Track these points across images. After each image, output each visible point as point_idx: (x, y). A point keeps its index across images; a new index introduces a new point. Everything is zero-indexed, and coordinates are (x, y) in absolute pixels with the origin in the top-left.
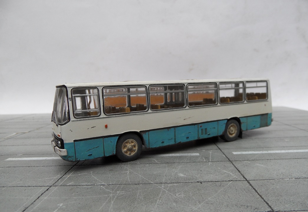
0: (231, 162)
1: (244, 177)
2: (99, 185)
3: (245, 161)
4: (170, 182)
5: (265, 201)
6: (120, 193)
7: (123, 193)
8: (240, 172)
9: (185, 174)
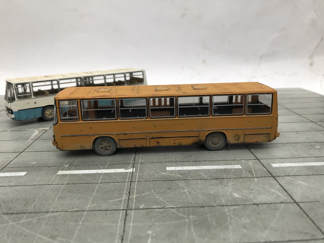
0: (274, 177)
1: (291, 197)
2: (169, 208)
3: (287, 177)
4: (230, 204)
5: (317, 226)
6: (193, 218)
7: (195, 217)
8: (287, 192)
9: (239, 194)
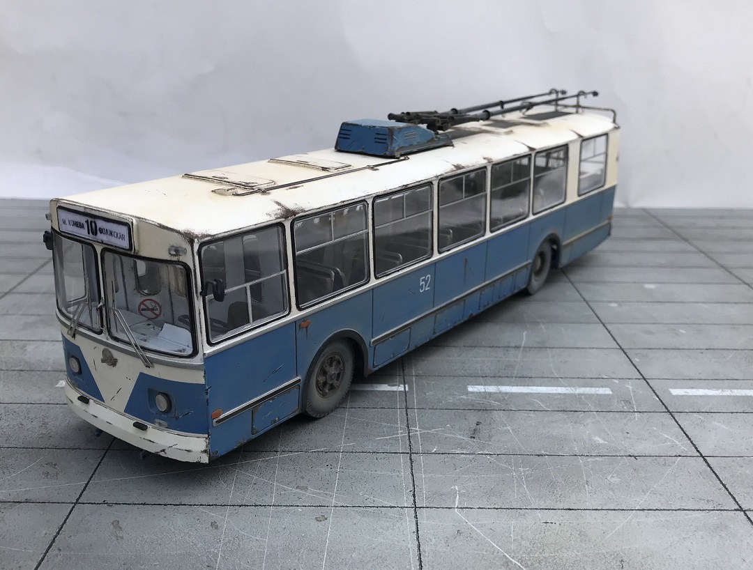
0: (671, 414)
2: (482, 454)
5: (730, 493)
6: (525, 471)
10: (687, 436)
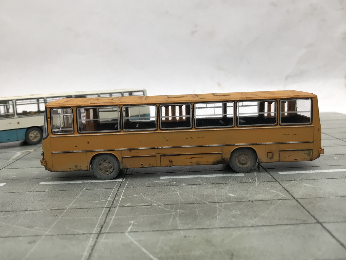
0: (278, 182)
1: (292, 196)
2: (156, 205)
4: (223, 201)
5: (311, 215)
6: (180, 211)
10: (287, 191)
